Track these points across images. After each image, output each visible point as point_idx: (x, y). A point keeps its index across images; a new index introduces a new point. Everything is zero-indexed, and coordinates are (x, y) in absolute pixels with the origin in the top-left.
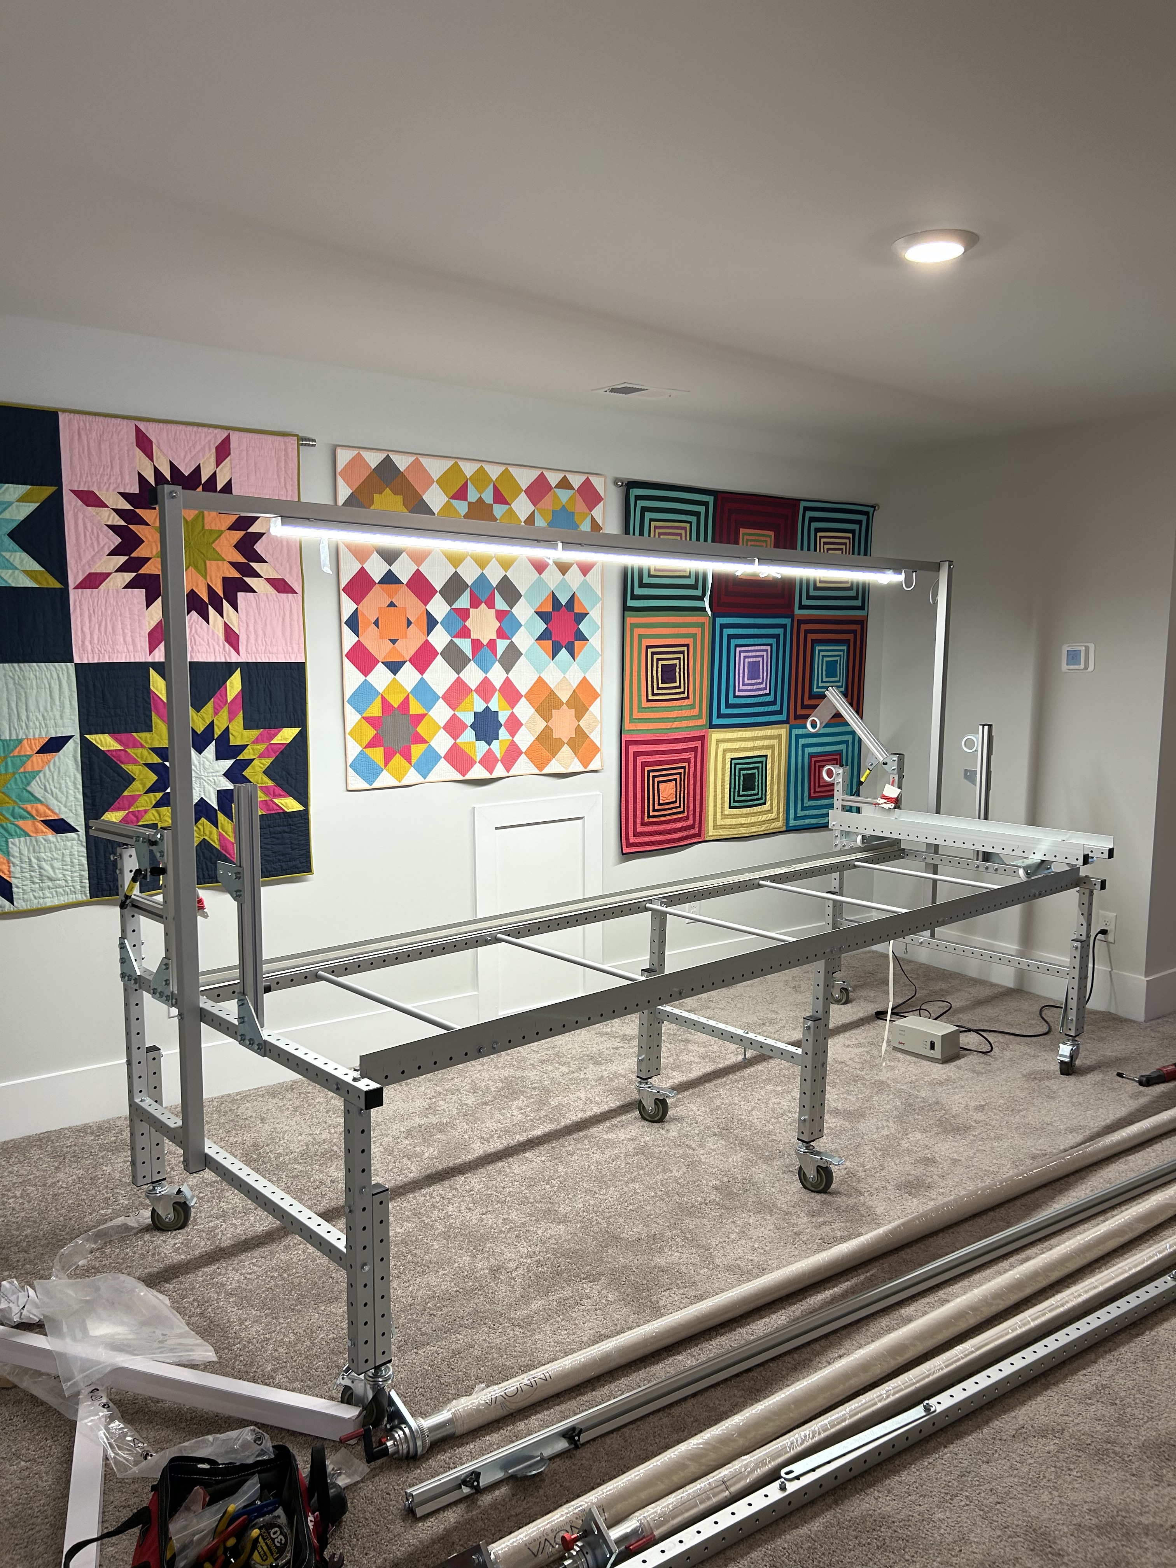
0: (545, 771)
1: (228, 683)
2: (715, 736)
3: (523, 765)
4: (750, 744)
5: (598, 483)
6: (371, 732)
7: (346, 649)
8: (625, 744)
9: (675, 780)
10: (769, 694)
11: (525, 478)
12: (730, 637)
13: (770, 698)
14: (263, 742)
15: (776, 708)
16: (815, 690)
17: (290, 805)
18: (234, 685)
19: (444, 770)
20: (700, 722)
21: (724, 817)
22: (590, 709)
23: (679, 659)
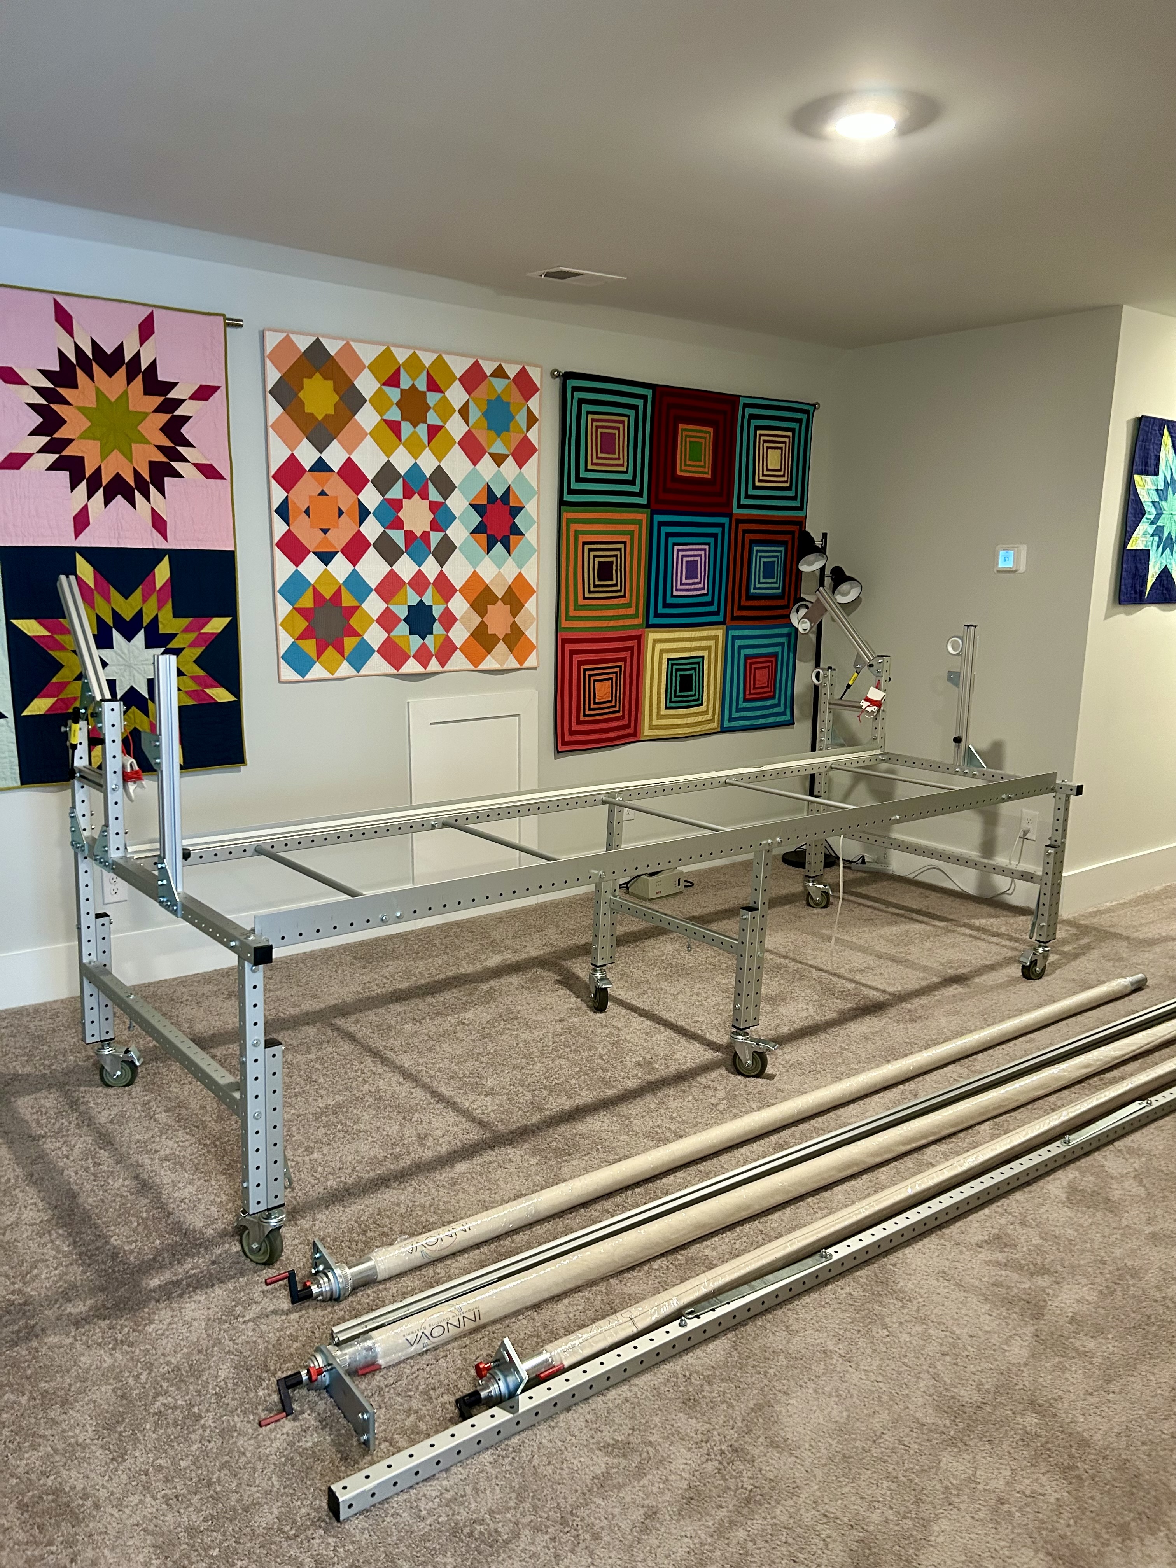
0: (480, 667)
1: (156, 570)
2: (652, 636)
3: (458, 660)
4: (687, 645)
5: (535, 374)
6: (303, 624)
7: (277, 538)
8: (561, 642)
9: (611, 679)
10: (707, 594)
11: (459, 366)
12: (668, 535)
13: (708, 599)
14: (193, 631)
15: (714, 608)
16: (752, 591)
17: (221, 695)
18: (162, 572)
19: (377, 664)
20: (636, 621)
21: (660, 717)
22: (526, 605)
23: (616, 556)
